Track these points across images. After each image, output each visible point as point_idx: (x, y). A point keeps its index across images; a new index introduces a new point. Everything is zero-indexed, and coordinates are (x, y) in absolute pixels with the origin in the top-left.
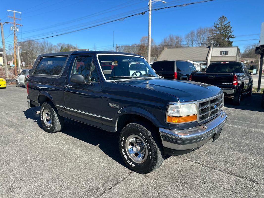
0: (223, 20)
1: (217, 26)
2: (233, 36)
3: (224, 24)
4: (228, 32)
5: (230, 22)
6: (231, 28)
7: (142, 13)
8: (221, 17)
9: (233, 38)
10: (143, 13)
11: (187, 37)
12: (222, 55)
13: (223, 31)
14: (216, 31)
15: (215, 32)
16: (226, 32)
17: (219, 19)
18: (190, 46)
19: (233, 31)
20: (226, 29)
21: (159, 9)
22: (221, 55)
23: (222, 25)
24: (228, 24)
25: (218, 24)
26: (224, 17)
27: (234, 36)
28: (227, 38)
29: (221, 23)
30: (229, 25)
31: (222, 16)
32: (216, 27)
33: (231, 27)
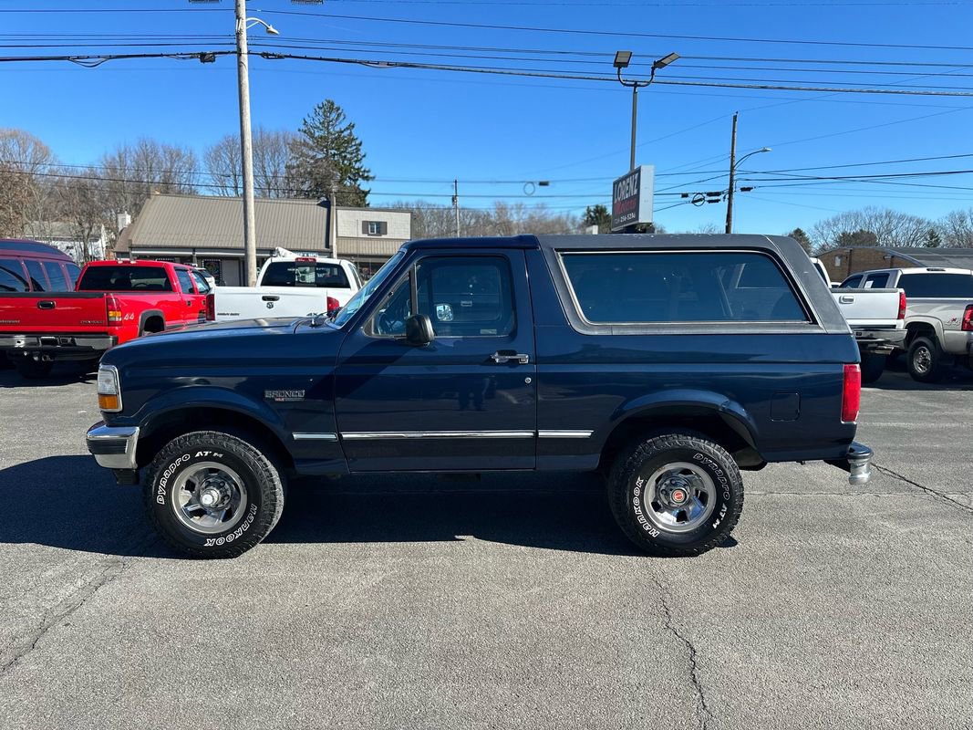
0: (333, 116)
1: (317, 134)
2: (368, 172)
3: (337, 129)
4: (348, 156)
5: (353, 126)
6: (360, 144)
7: (203, 57)
8: (325, 102)
9: (367, 178)
10: (207, 57)
11: (215, 157)
12: (369, 235)
13: (333, 151)
14: (314, 150)
15: (311, 153)
16: (345, 156)
17: (318, 110)
18: (231, 192)
19: (364, 156)
20: (346, 148)
21: (280, 57)
22: (366, 236)
23: (328, 133)
24: (349, 131)
25: (318, 128)
26: (332, 104)
27: (371, 175)
28: (350, 178)
29: (326, 124)
30: (351, 133)
31: (329, 102)
32: (312, 136)
33: (358, 142)
